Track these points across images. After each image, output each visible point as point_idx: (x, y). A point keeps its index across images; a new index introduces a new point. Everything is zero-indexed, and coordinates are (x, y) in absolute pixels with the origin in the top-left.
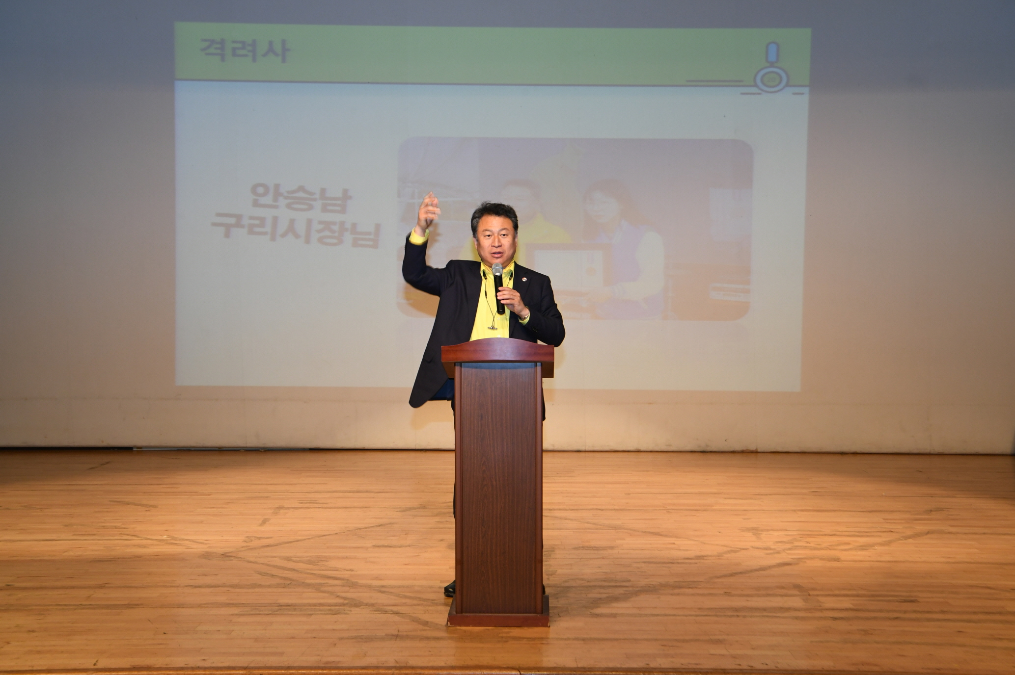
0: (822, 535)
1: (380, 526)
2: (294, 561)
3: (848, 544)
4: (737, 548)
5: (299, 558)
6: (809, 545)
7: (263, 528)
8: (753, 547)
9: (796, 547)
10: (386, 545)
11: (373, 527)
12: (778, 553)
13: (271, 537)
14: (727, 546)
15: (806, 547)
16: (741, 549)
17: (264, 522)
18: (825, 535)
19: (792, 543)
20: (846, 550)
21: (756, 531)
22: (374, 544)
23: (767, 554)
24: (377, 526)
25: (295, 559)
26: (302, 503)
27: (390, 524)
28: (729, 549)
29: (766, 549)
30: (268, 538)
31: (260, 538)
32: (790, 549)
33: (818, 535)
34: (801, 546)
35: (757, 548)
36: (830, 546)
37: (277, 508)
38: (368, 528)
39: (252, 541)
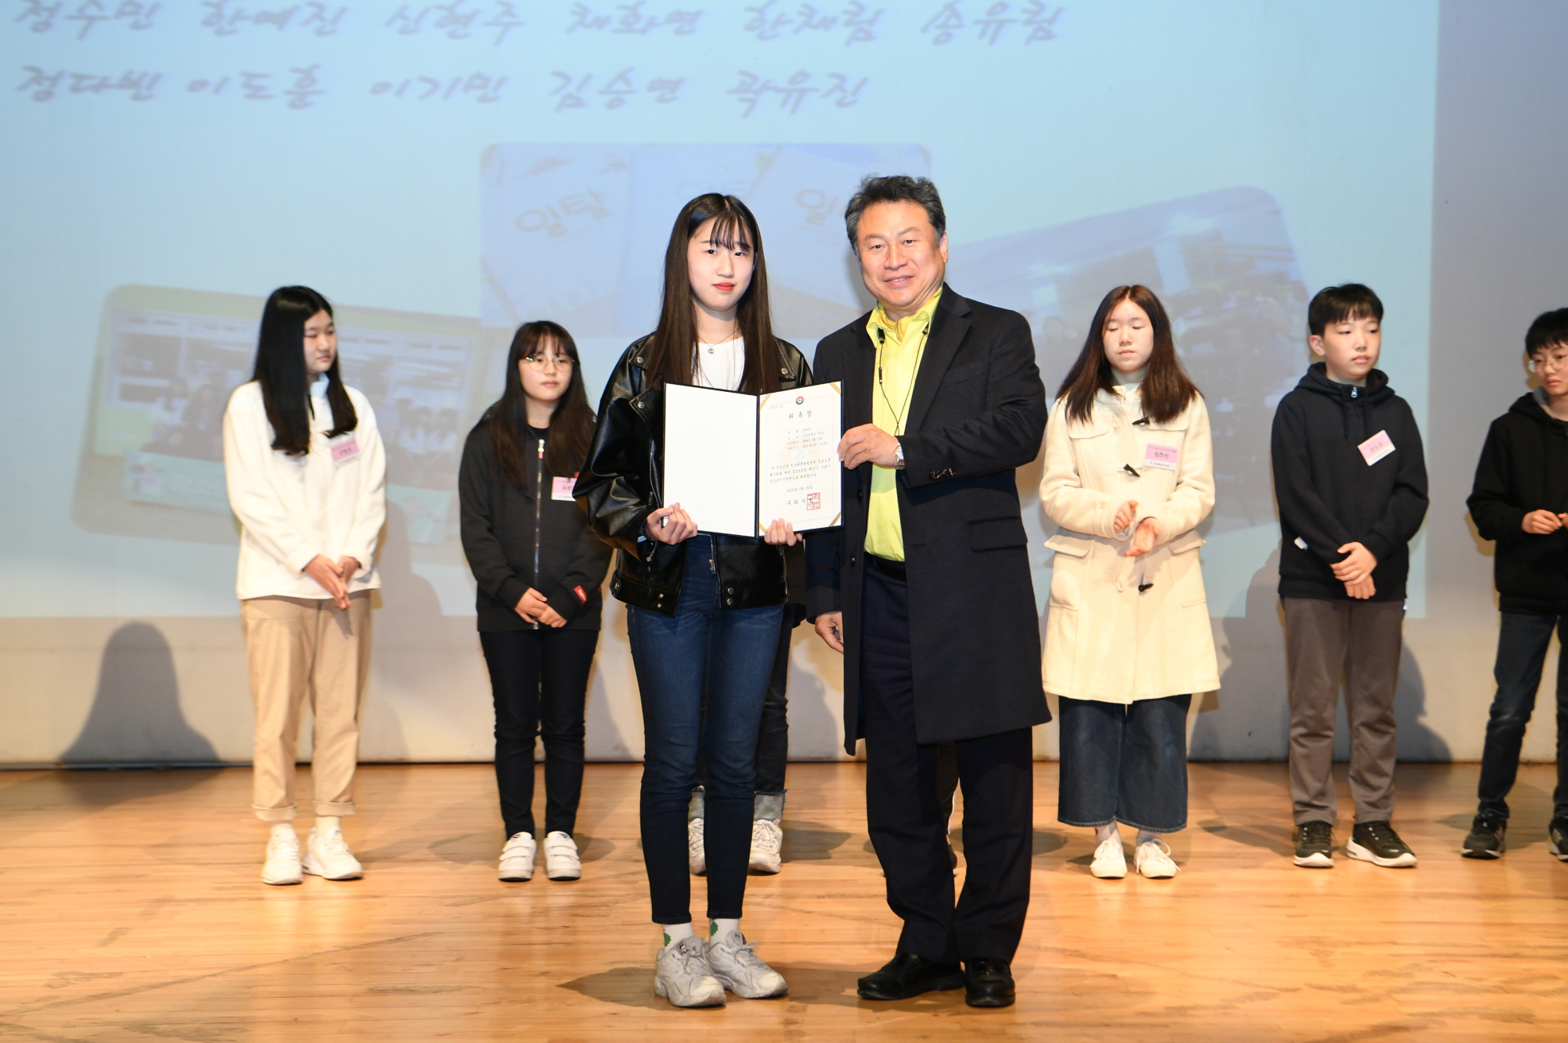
0: (1484, 956)
1: (398, 940)
2: (159, 1034)
3: (1554, 978)
4: (1272, 988)
5: (172, 1024)
6: (1451, 980)
7: (104, 952)
8: (1310, 986)
9: (1420, 986)
10: (403, 986)
11: (381, 943)
12: (1376, 999)
13: (119, 974)
14: (1244, 984)
15: (1444, 987)
16: (1280, 990)
17: (114, 936)
18: (1493, 956)
19: (1409, 975)
20: (1546, 994)
21: (1320, 946)
22: (372, 987)
23: (1346, 1003)
24: (390, 941)
25: (161, 1028)
26: (219, 889)
27: (425, 935)
28: (1251, 990)
29: (1342, 989)
30: (111, 975)
31: (89, 977)
32: (1403, 990)
33: (1474, 956)
34: (1431, 983)
35: (1322, 988)
36: (1503, 982)
37: (157, 901)
38: (369, 945)
39: (68, 983)
